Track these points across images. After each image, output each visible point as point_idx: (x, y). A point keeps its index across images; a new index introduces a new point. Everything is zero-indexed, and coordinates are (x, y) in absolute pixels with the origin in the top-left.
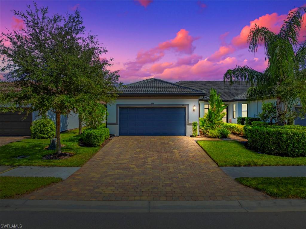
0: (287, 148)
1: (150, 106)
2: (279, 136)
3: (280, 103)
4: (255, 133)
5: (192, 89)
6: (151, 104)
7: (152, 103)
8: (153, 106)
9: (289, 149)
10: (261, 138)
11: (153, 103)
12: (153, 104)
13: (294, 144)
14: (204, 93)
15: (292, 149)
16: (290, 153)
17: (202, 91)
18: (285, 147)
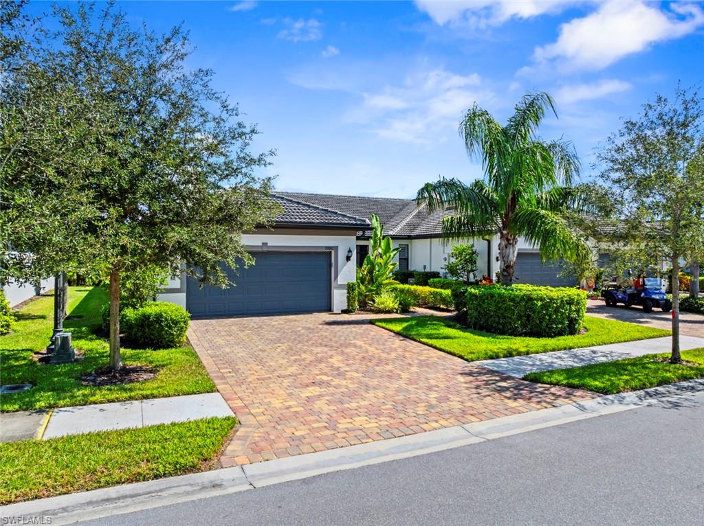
0: (541, 322)
1: (260, 250)
2: (529, 304)
3: (506, 247)
4: (486, 301)
5: (342, 215)
6: (261, 244)
7: (263, 243)
8: (265, 249)
9: (544, 324)
10: (500, 308)
11: (267, 244)
12: (265, 244)
13: (550, 316)
14: (369, 225)
15: (547, 325)
16: (545, 331)
17: (365, 221)
18: (538, 322)
